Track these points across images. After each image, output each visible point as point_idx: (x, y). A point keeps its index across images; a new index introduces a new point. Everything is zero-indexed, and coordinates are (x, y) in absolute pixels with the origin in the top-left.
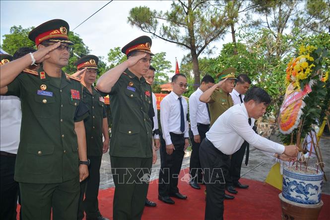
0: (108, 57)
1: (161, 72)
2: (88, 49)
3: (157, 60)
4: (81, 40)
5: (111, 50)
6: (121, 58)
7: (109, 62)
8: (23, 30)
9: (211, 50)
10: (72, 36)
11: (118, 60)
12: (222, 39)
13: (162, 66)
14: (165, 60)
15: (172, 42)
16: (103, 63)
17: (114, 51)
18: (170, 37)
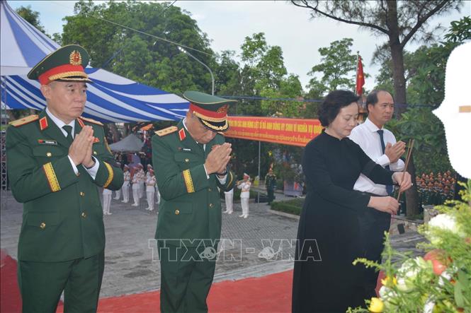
0: (242, 51)
1: (343, 76)
2: (207, 38)
3: (335, 54)
4: (194, 21)
5: (248, 39)
6: (265, 54)
7: (244, 60)
8: (96, 8)
9: (431, 34)
10: (178, 16)
11: (259, 56)
12: (457, 8)
13: (344, 65)
14: (351, 54)
15: (351, 22)
16: (234, 62)
17: (253, 40)
18: (347, 14)
